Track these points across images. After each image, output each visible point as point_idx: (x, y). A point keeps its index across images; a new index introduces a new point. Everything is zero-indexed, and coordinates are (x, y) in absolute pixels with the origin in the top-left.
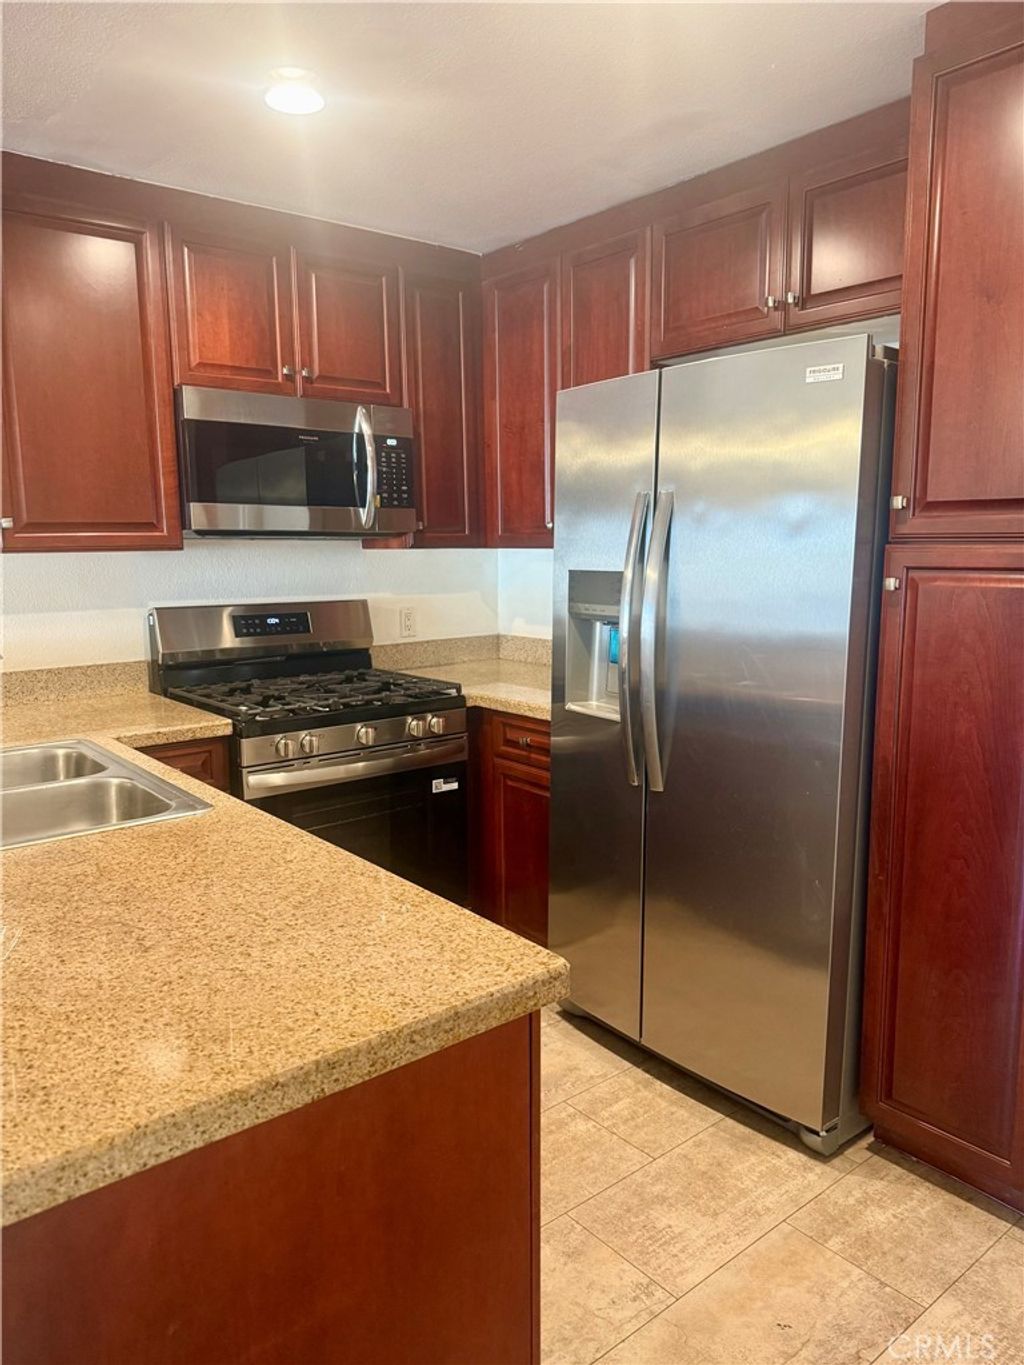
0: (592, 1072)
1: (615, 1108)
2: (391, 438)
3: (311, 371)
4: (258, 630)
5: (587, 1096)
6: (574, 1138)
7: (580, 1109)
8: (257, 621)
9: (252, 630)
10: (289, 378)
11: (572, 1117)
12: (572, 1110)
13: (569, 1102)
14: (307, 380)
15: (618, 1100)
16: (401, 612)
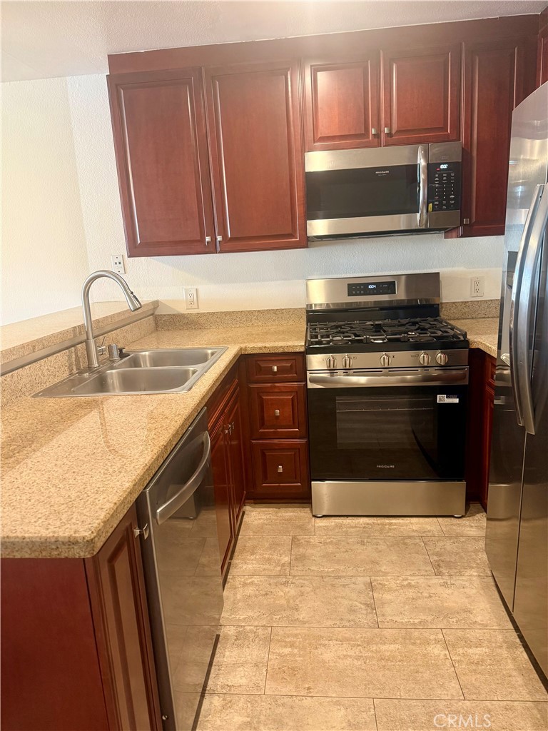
0: (479, 619)
1: (471, 651)
2: (444, 164)
3: (391, 130)
4: (362, 292)
5: (460, 633)
6: (425, 655)
7: (447, 638)
8: (362, 287)
9: (358, 292)
10: (377, 136)
11: (437, 641)
12: (440, 636)
13: (444, 631)
14: (390, 135)
15: (479, 645)
16: (471, 280)
